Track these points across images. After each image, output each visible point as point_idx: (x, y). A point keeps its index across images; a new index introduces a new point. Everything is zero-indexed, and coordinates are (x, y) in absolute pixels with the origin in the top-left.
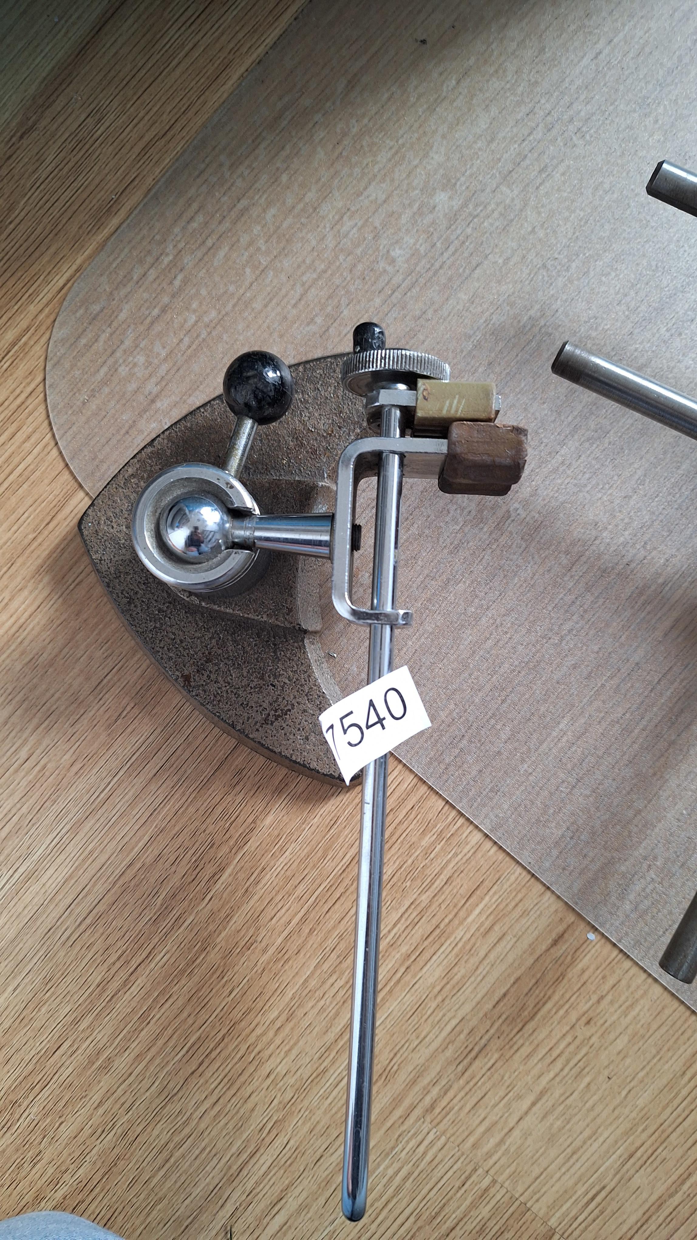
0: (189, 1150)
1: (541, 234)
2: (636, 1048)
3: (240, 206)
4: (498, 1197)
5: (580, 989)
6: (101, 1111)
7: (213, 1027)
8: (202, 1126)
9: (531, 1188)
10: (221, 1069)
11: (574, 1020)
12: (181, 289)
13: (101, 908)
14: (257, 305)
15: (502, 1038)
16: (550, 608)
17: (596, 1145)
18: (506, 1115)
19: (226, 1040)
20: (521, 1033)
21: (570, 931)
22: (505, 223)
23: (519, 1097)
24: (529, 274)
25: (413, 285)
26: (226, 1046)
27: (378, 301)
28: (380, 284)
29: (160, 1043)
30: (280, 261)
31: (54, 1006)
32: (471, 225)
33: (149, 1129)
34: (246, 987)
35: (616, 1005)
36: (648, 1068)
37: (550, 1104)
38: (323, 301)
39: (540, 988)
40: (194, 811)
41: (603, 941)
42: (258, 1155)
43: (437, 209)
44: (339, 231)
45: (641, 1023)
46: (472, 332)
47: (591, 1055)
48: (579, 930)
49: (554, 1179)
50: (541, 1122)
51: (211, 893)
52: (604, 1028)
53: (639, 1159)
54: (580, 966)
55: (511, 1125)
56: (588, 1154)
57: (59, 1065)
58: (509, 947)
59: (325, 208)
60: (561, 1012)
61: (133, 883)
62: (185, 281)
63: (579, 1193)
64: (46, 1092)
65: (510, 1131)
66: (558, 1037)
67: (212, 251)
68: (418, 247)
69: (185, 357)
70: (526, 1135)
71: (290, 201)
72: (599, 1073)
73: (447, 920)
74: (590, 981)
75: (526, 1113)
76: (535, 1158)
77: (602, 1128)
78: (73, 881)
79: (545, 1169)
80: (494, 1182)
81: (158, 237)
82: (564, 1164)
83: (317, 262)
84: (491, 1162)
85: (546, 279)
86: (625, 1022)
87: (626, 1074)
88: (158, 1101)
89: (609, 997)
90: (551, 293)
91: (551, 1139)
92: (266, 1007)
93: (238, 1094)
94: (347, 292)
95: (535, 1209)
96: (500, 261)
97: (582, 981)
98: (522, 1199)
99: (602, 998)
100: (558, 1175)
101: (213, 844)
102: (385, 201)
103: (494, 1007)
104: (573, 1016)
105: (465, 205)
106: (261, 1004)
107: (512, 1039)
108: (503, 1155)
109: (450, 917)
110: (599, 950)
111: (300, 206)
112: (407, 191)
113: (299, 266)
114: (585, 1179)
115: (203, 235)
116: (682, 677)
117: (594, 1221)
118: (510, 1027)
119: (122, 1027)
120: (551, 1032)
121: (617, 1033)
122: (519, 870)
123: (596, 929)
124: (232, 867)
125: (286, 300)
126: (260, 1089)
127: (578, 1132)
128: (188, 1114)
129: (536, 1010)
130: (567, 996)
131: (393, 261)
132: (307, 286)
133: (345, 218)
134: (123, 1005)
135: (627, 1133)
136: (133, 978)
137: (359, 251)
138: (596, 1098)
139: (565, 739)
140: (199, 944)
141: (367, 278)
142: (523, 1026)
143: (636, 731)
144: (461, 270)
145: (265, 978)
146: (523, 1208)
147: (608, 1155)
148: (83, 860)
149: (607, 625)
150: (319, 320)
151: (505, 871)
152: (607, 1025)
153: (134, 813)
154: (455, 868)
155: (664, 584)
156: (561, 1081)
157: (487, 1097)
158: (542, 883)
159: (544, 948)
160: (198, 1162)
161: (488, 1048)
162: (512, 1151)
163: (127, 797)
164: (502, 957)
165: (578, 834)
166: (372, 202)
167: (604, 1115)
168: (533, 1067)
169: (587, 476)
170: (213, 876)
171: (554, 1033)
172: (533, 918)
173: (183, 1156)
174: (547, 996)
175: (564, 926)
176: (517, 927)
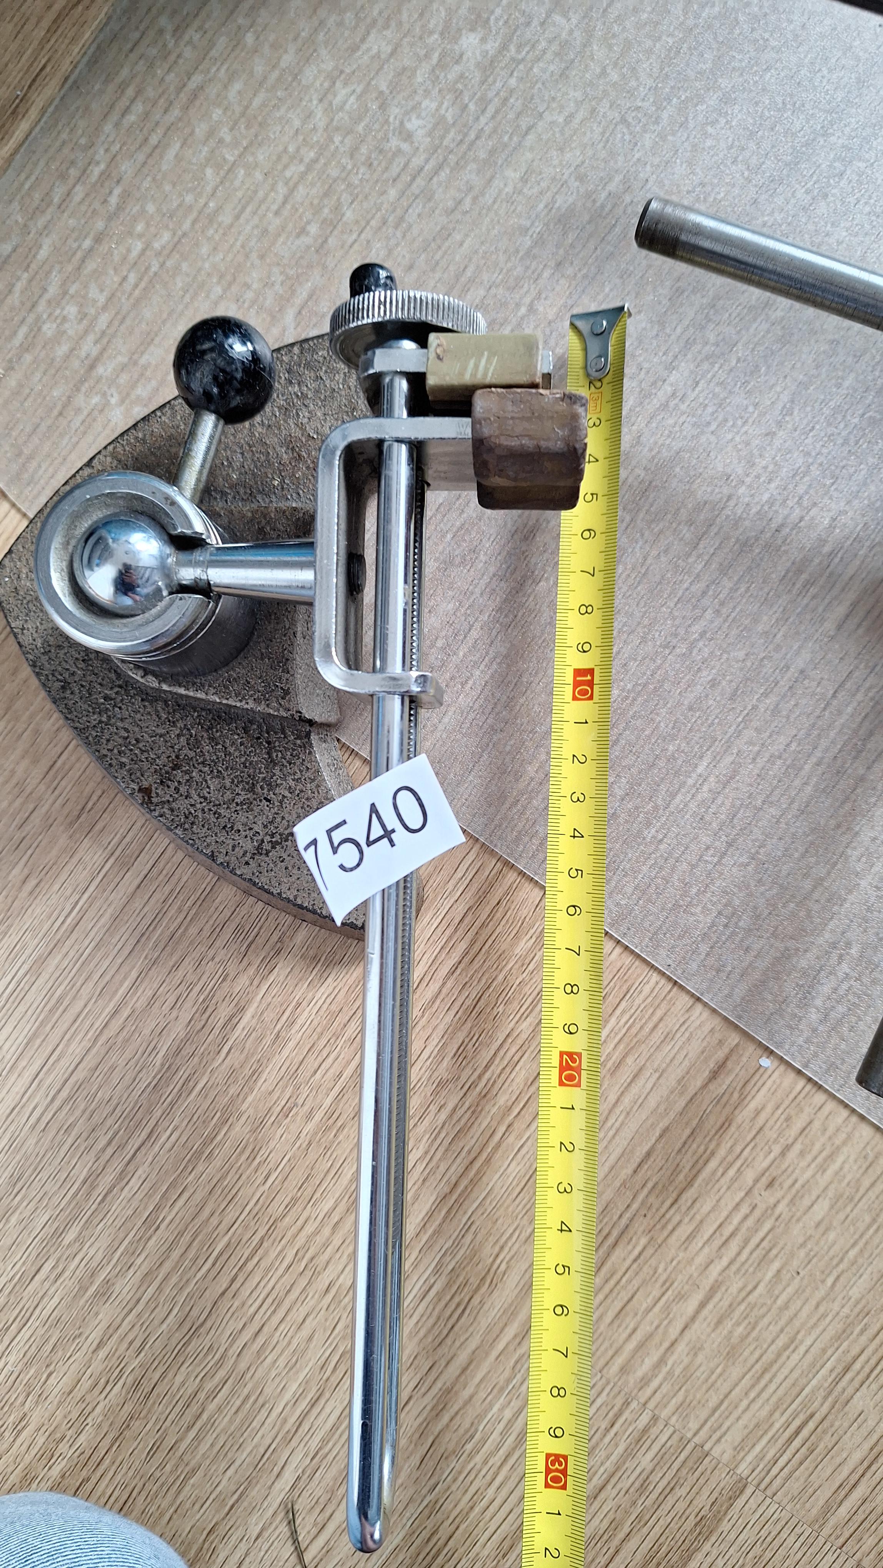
0: (227, 1401)
1: (614, 76)
2: (841, 1216)
3: (192, 85)
4: (663, 1438)
5: (754, 1138)
6: (102, 1354)
7: (246, 1227)
8: (243, 1366)
9: (709, 1424)
10: (262, 1284)
11: (750, 1183)
12: (120, 208)
13: (80, 1075)
14: (226, 218)
15: (649, 1216)
16: (672, 605)
17: (796, 1357)
18: (665, 1322)
19: (265, 1244)
20: (676, 1206)
21: (734, 1058)
22: (563, 65)
23: (681, 1297)
24: (603, 133)
25: (440, 167)
26: (266, 1253)
27: (393, 193)
28: (395, 170)
29: (176, 1254)
30: (253, 154)
31: (27, 1213)
32: (515, 74)
33: (170, 1375)
34: (287, 1169)
35: (809, 1158)
36: (861, 1244)
37: (725, 1303)
38: (316, 202)
39: (698, 1140)
40: (197, 931)
41: (782, 1068)
42: (322, 1401)
43: (465, 58)
44: (331, 104)
45: (846, 1181)
46: (528, 223)
47: (778, 1231)
48: (747, 1054)
49: (740, 1409)
50: (714, 1330)
51: (230, 1043)
52: (794, 1191)
53: (858, 1373)
54: (753, 1105)
55: (673, 1337)
56: (785, 1371)
57: (40, 1295)
58: (649, 1085)
59: (309, 73)
60: (732, 1172)
61: (120, 1039)
62: (126, 196)
63: (777, 1425)
64: (25, 1333)
65: (672, 1344)
66: (730, 1207)
67: (158, 151)
68: (443, 112)
69: (132, 301)
70: (695, 1350)
71: (259, 69)
72: (792, 1255)
74: (768, 1125)
75: (693, 1319)
76: (710, 1381)
77: (802, 1333)
78: (38, 1041)
79: (726, 1396)
80: (655, 1419)
81: (83, 141)
82: (753, 1386)
83: (303, 151)
84: (649, 1391)
85: (627, 137)
86: (823, 1180)
87: (831, 1253)
88: (178, 1336)
89: (798, 1147)
90: (637, 156)
91: (731, 1354)
92: (317, 1195)
93: (288, 1318)
94: (349, 185)
95: (716, 1452)
96: (561, 120)
97: (757, 1127)
98: (697, 1440)
99: (788, 1148)
100: (745, 1403)
101: (227, 975)
102: (392, 54)
103: (635, 1172)
104: (749, 1176)
105: (504, 47)
106: (310, 1191)
107: (664, 1215)
108: (665, 1379)
110: (778, 1081)
111: (275, 74)
112: (421, 38)
113: (279, 158)
114: (785, 1406)
115: (145, 130)
116: (867, 684)
117: (801, 1464)
118: (661, 1199)
119: (122, 1236)
120: (718, 1201)
121: (814, 1198)
122: (655, 977)
123: (772, 1052)
124: (256, 1005)
125: (263, 207)
126: (318, 1309)
127: (769, 1340)
128: (222, 1350)
129: (694, 1172)
130: (738, 1149)
131: (408, 137)
132: (291, 184)
133: (338, 84)
134: (119, 1207)
135: (839, 1337)
136: (131, 1167)
137: (360, 128)
138: (790, 1290)
139: (705, 788)
140: (218, 1114)
141: (375, 163)
142: (679, 1196)
143: (807, 767)
144: (506, 138)
145: (312, 1155)
146: (698, 1453)
147: (814, 1371)
148: (50, 1011)
149: (756, 621)
150: (313, 229)
151: (636, 979)
152: (798, 1185)
153: (114, 941)
155: (832, 554)
156: (738, 1270)
157: (636, 1297)
158: (688, 992)
159: (699, 1083)
160: (241, 1415)
161: (631, 1231)
162: (676, 1374)
163: (103, 920)
164: (640, 1101)
165: (734, 919)
166: (373, 57)
167: (804, 1314)
168: (697, 1254)
169: (710, 410)
170: (230, 1019)
171: (723, 1202)
172: (680, 1043)
173: (219, 1409)
174: (708, 1152)
175: (726, 1050)
176: (659, 1056)
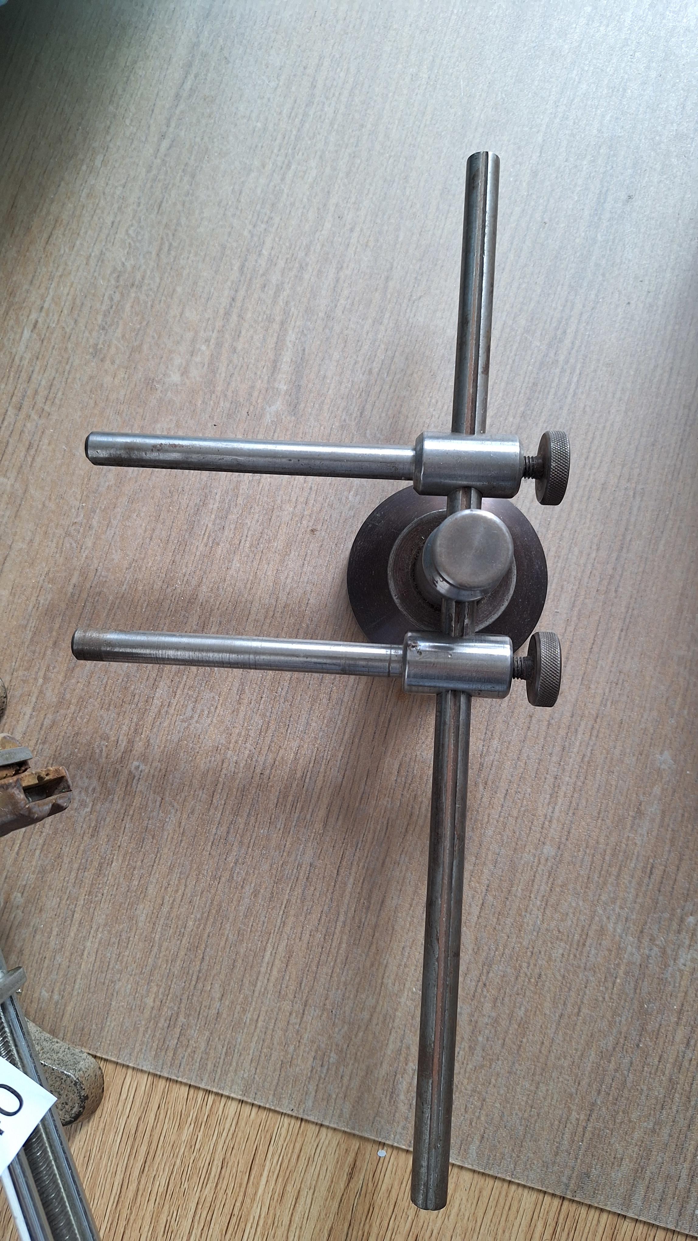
5: (394, 1212)
16: (209, 848)
21: (360, 1158)
22: (15, 509)
24: (57, 547)
39: (356, 1228)
41: (395, 1152)
45: (466, 1218)
46: (25, 622)
48: (368, 1152)
54: (384, 1187)
58: (309, 1201)
73: (238, 1204)
74: (400, 1198)
85: (74, 544)
86: (451, 1224)
90: (85, 556)
96: (25, 546)
97: (393, 1202)
109: (240, 1199)
110: (395, 1164)
116: (357, 858)
122: (287, 1120)
123: (384, 1144)
130: (385, 1223)
139: (275, 971)
143: (338, 930)
149: (268, 839)
151: (274, 1128)
152: (435, 1235)
154: (225, 1148)
155: (303, 776)
158: (313, 1122)
159: (342, 1186)
164: (306, 1216)
165: (326, 1059)
169: (190, 707)
172: (320, 1162)
175: (352, 1155)
176: (308, 1176)
